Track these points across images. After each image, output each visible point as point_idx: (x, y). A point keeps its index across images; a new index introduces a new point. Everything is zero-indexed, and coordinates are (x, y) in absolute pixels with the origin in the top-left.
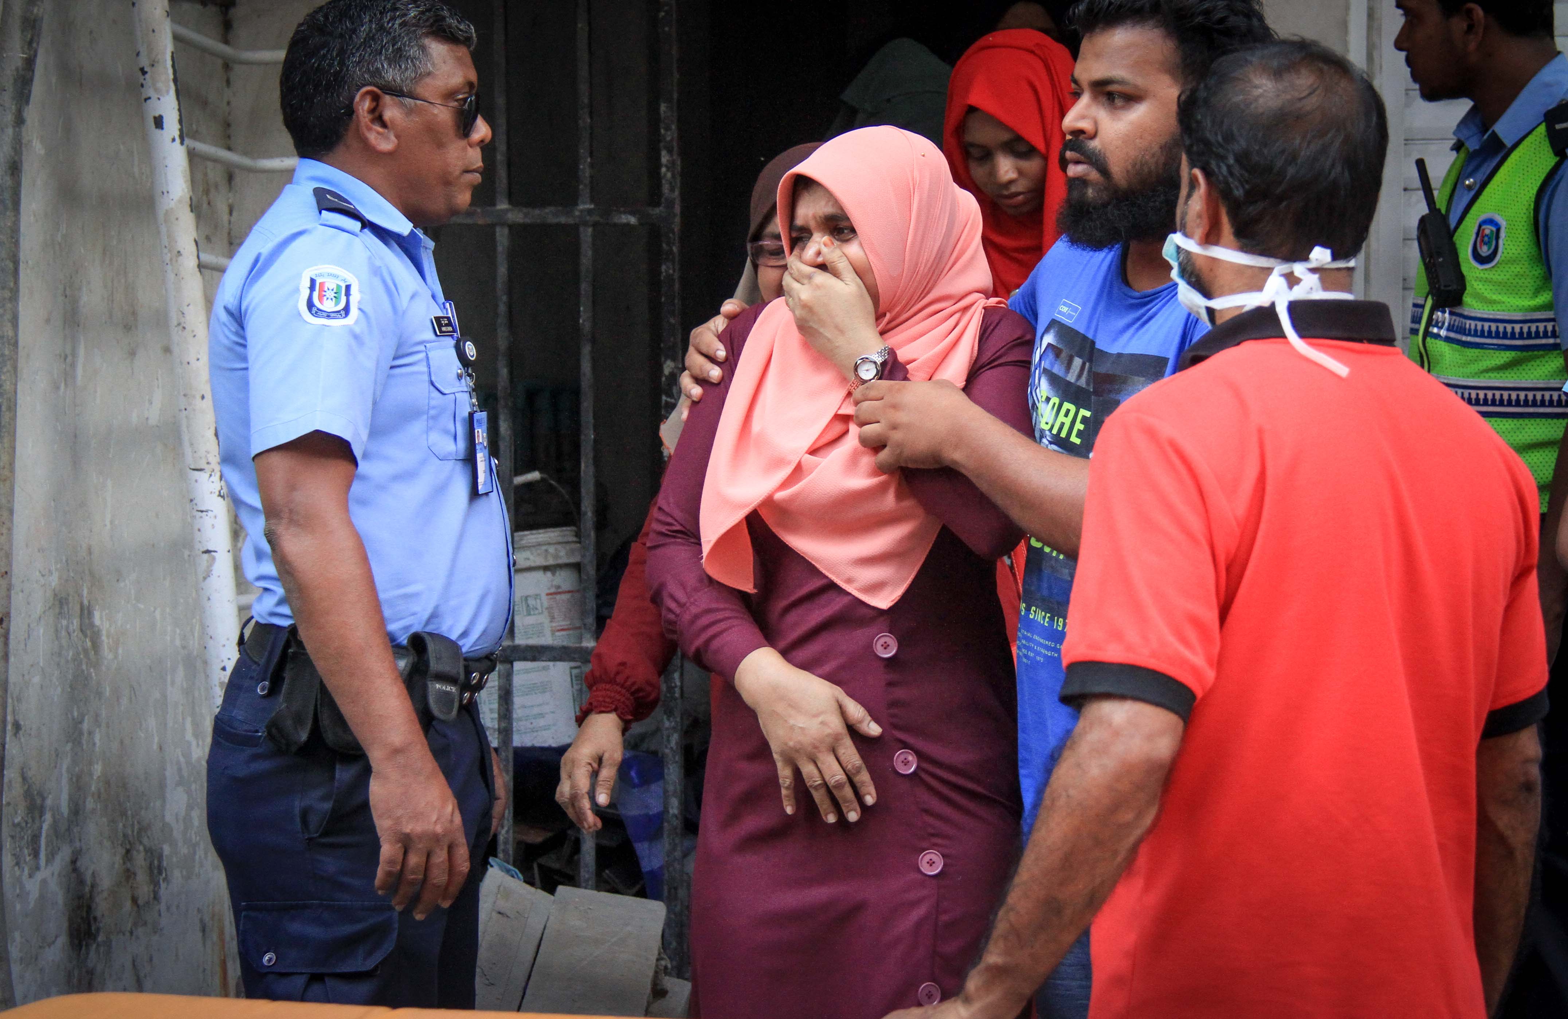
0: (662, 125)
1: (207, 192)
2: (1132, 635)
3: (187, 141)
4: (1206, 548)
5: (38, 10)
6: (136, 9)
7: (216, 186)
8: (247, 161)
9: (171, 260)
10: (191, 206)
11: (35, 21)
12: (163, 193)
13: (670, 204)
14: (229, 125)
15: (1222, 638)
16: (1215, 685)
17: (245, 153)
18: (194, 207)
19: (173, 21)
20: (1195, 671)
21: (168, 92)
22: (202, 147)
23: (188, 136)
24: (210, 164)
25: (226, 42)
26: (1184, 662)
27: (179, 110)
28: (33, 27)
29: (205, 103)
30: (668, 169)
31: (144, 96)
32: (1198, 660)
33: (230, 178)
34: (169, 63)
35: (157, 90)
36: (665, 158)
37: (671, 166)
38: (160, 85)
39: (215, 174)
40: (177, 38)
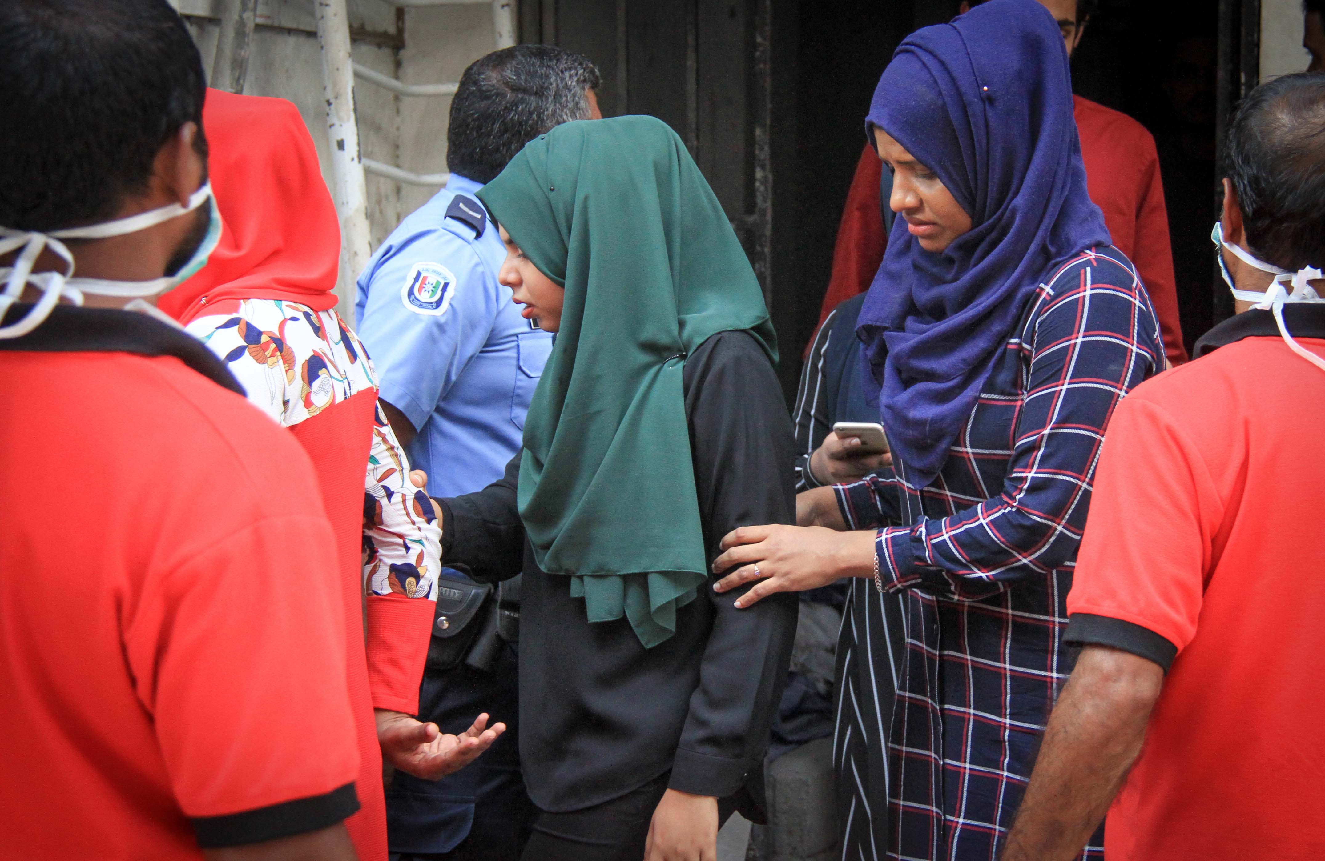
0: (757, 147)
1: (379, 202)
2: (1124, 594)
3: (364, 160)
4: (1195, 522)
5: (245, 53)
6: (324, 52)
7: (387, 197)
8: (412, 177)
9: (349, 259)
10: (366, 214)
11: (242, 62)
12: (343, 203)
13: (763, 213)
14: (397, 147)
15: (1204, 602)
16: (1193, 642)
17: (411, 170)
18: (369, 215)
19: (354, 61)
20: (1177, 628)
21: (349, 119)
22: (376, 165)
23: (365, 156)
24: (382, 180)
25: (397, 78)
26: (1167, 620)
27: (358, 135)
28: (241, 67)
29: (378, 129)
30: (762, 183)
31: (330, 123)
32: (1180, 618)
33: (398, 190)
34: (350, 96)
35: (340, 119)
36: (759, 174)
37: (764, 181)
38: (342, 114)
39: (386, 187)
40: (357, 75)
